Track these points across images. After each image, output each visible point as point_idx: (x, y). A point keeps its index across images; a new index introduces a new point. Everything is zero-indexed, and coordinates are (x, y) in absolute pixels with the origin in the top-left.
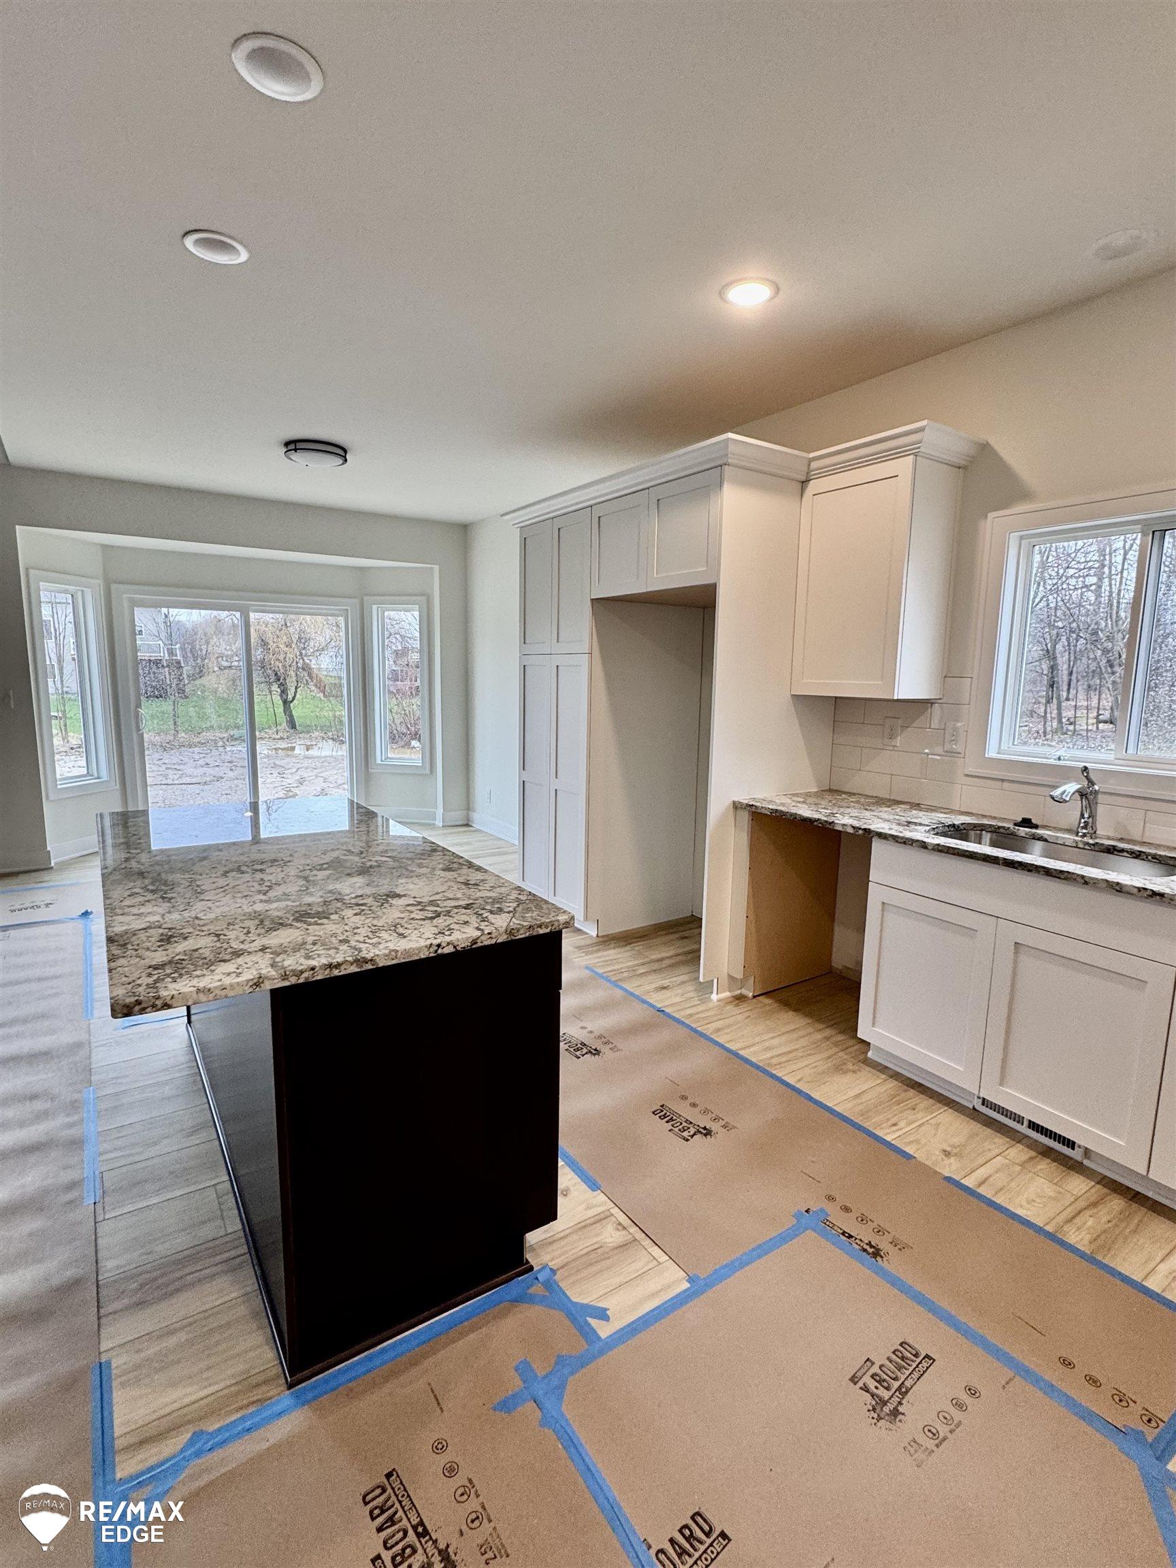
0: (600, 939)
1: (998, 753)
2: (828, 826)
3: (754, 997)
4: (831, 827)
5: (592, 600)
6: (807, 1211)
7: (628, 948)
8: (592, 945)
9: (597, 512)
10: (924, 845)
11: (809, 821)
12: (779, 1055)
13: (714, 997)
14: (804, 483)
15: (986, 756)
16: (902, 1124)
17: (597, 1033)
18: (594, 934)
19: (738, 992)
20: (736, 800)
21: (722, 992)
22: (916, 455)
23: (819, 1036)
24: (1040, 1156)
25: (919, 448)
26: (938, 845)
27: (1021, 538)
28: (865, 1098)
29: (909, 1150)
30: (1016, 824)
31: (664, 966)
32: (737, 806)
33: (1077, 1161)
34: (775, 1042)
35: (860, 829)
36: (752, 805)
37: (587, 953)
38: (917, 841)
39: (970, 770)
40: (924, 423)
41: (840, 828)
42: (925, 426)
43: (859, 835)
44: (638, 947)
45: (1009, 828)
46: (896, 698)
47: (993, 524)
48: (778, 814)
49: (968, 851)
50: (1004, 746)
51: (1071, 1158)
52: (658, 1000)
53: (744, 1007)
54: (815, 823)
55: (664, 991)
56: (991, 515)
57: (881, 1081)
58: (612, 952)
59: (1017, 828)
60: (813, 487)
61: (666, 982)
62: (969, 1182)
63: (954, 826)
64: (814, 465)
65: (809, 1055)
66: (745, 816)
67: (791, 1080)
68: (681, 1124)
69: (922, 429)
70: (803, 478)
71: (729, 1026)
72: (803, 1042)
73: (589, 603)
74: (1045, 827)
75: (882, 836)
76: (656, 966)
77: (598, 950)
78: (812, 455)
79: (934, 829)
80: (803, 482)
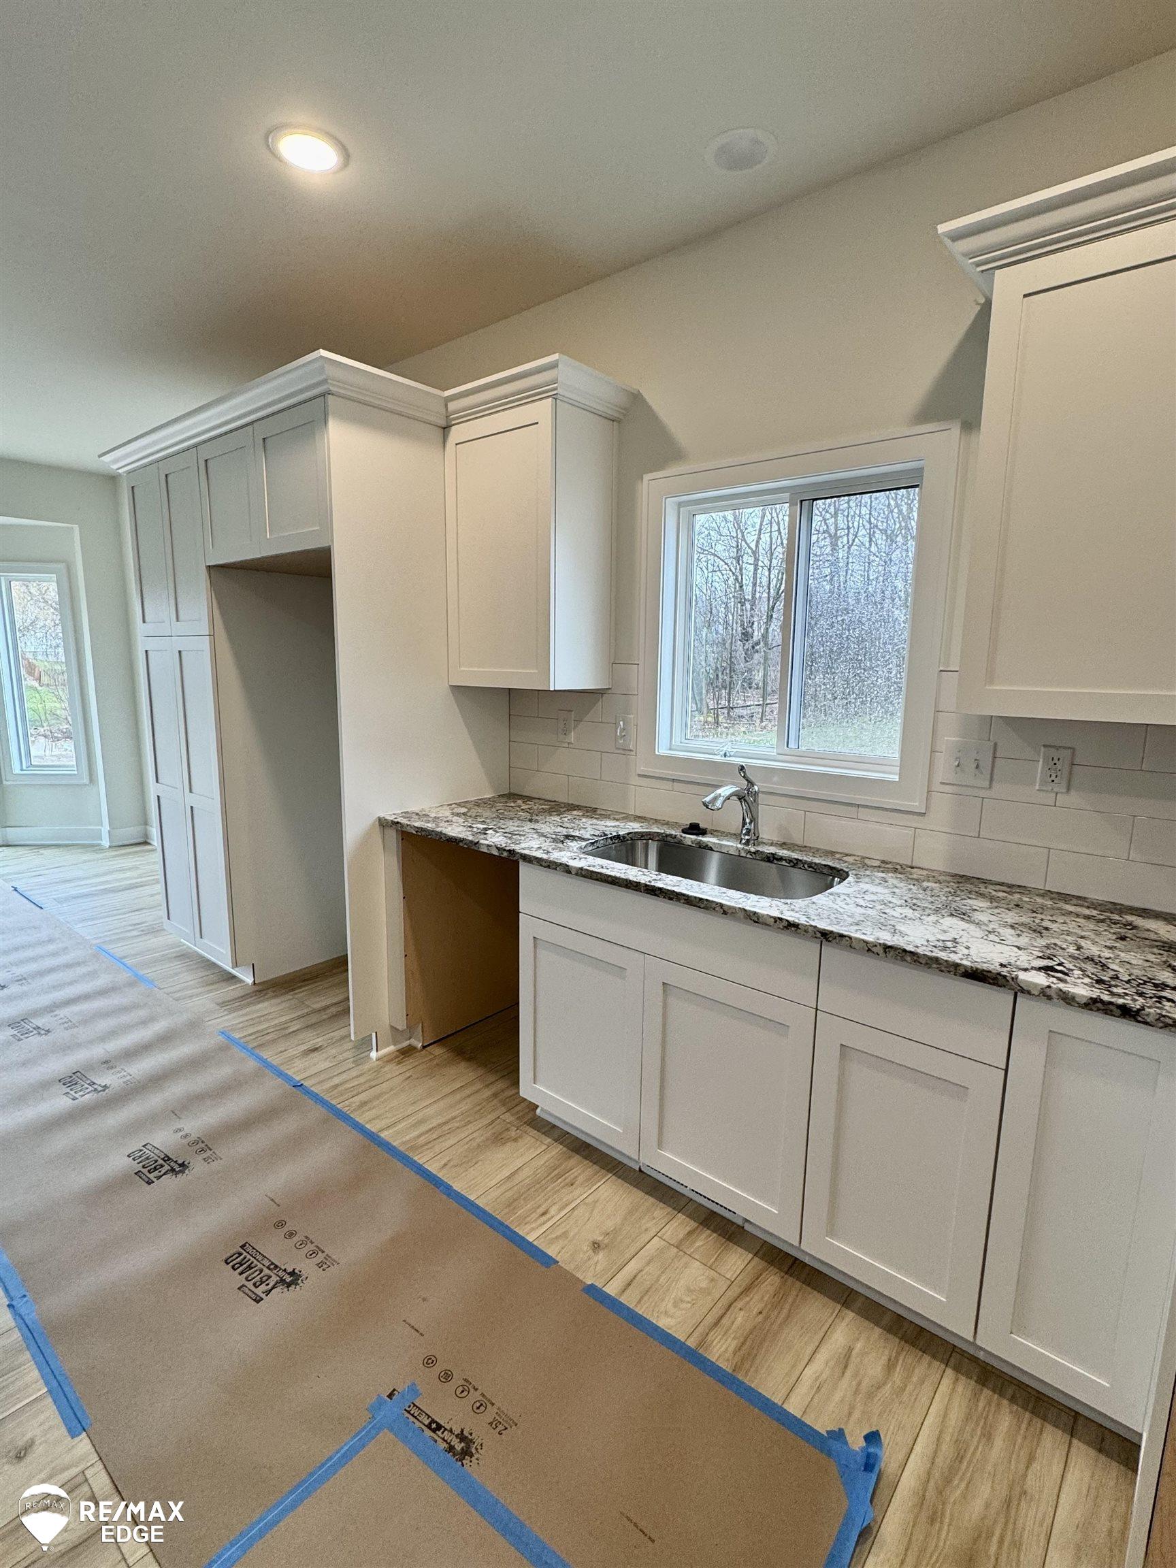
0: (257, 988)
1: (670, 749)
2: (473, 847)
3: (424, 1047)
4: (476, 849)
5: (209, 568)
6: (390, 1396)
7: (289, 996)
8: (243, 997)
9: (205, 453)
10: (567, 869)
11: (453, 842)
12: (427, 1132)
13: (374, 1055)
14: (446, 429)
15: (657, 753)
16: (553, 1211)
17: (194, 1137)
18: (250, 981)
19: (406, 1044)
20: (382, 815)
21: (382, 1049)
22: (555, 397)
23: (487, 1093)
24: (701, 1227)
25: (555, 389)
26: (581, 869)
27: (680, 505)
28: (518, 1178)
29: (551, 1251)
30: (684, 831)
31: (325, 1017)
32: (383, 824)
33: (738, 1226)
34: (430, 1111)
35: (505, 850)
36: (398, 823)
37: (231, 1011)
38: (561, 864)
39: (642, 769)
40: (555, 357)
41: (485, 850)
42: (557, 360)
43: (504, 858)
44: (301, 994)
45: (676, 836)
46: (552, 689)
47: (650, 485)
48: (423, 833)
49: (610, 876)
50: (676, 741)
51: (733, 1223)
52: (299, 1070)
53: (409, 1063)
54: (461, 844)
55: (316, 1054)
56: (646, 477)
57: (544, 1147)
58: (266, 1004)
59: (684, 835)
60: (456, 434)
61: (319, 1041)
62: (611, 1289)
63: (618, 837)
64: (452, 406)
65: (469, 1122)
66: (392, 834)
67: (433, 1168)
68: (261, 1271)
69: (554, 366)
70: (443, 423)
71: (377, 1097)
72: (465, 1106)
73: (204, 571)
74: (714, 833)
75: (528, 859)
76: (314, 1019)
77: (250, 1004)
78: (447, 393)
79: (593, 843)
80: (444, 428)
